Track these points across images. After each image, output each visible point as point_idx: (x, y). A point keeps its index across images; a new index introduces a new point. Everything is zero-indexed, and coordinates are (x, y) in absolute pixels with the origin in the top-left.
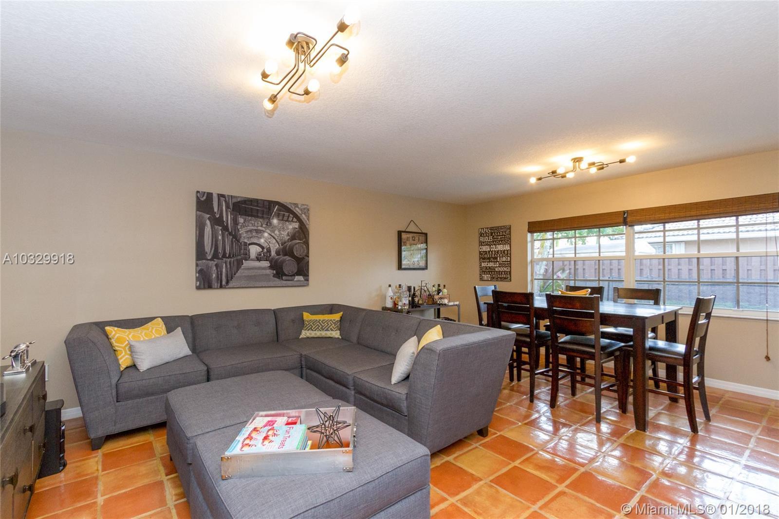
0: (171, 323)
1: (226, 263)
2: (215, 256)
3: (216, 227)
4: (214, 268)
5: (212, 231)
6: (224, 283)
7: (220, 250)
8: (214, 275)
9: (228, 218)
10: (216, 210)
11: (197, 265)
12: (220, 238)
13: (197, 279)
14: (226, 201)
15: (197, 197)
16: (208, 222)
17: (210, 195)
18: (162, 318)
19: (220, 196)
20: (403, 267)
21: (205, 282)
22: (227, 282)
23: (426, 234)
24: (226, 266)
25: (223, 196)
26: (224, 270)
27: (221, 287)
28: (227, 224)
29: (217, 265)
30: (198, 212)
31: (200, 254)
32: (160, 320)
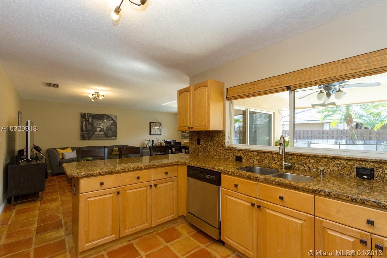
0: (73, 149)
1: (90, 133)
2: (86, 131)
3: (87, 123)
4: (86, 134)
5: (86, 124)
6: (89, 138)
7: (88, 129)
8: (86, 136)
9: (90, 120)
10: (87, 118)
11: (81, 133)
12: (88, 126)
13: (81, 137)
14: (90, 115)
15: (81, 114)
16: (84, 121)
17: (85, 114)
19: (88, 114)
20: (151, 134)
21: (83, 138)
22: (90, 138)
23: (161, 123)
24: (90, 134)
25: (89, 114)
26: (89, 135)
27: (88, 139)
28: (90, 122)
29: (87, 133)
30: (81, 119)
31: (82, 130)
32: (70, 148)
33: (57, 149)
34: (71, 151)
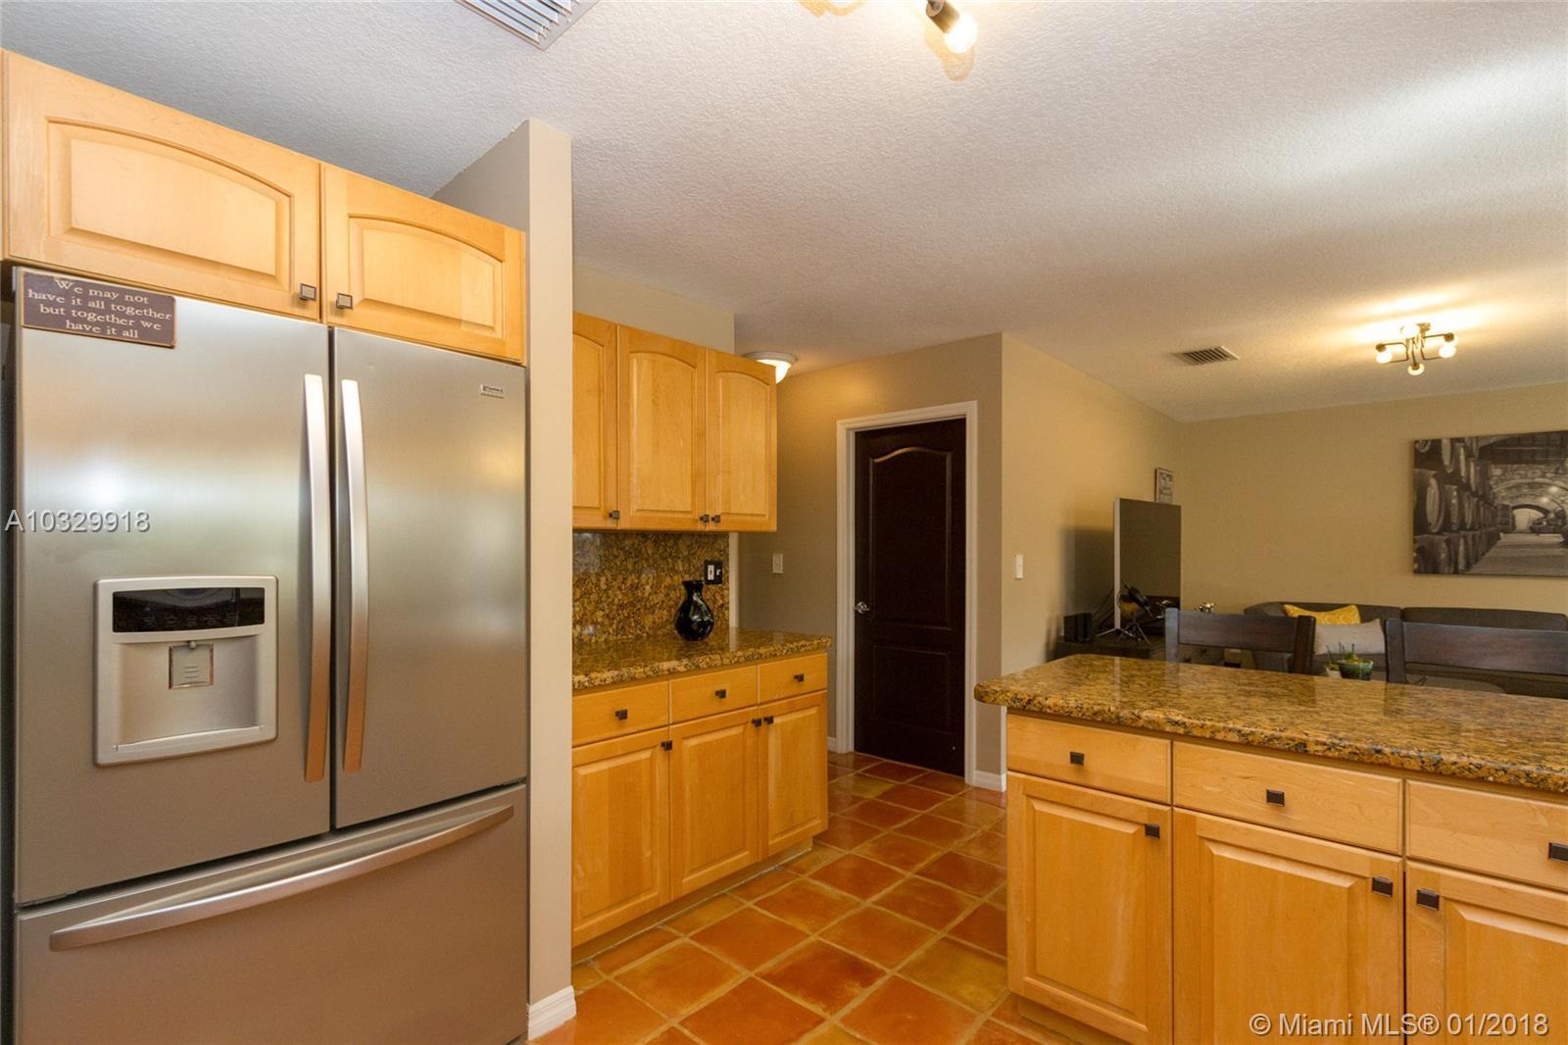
0: (1367, 613)
1: (1465, 537)
2: (1446, 526)
3: (1447, 486)
4: (1444, 545)
5: (1440, 494)
6: (1461, 567)
7: (1455, 520)
8: (1443, 556)
9: (1470, 471)
10: (1447, 462)
11: (1415, 541)
12: (1454, 501)
13: (1416, 560)
14: (1465, 447)
15: (1416, 450)
16: (1433, 482)
17: (1436, 444)
18: (1359, 607)
19: (1455, 441)
21: (1427, 563)
22: (1468, 566)
24: (1466, 543)
25: (1460, 440)
26: (1461, 548)
27: (1456, 572)
28: (1469, 479)
29: (1448, 542)
30: (1417, 470)
31: (1420, 524)
32: (1354, 607)
33: (1287, 606)
34: (1358, 622)
